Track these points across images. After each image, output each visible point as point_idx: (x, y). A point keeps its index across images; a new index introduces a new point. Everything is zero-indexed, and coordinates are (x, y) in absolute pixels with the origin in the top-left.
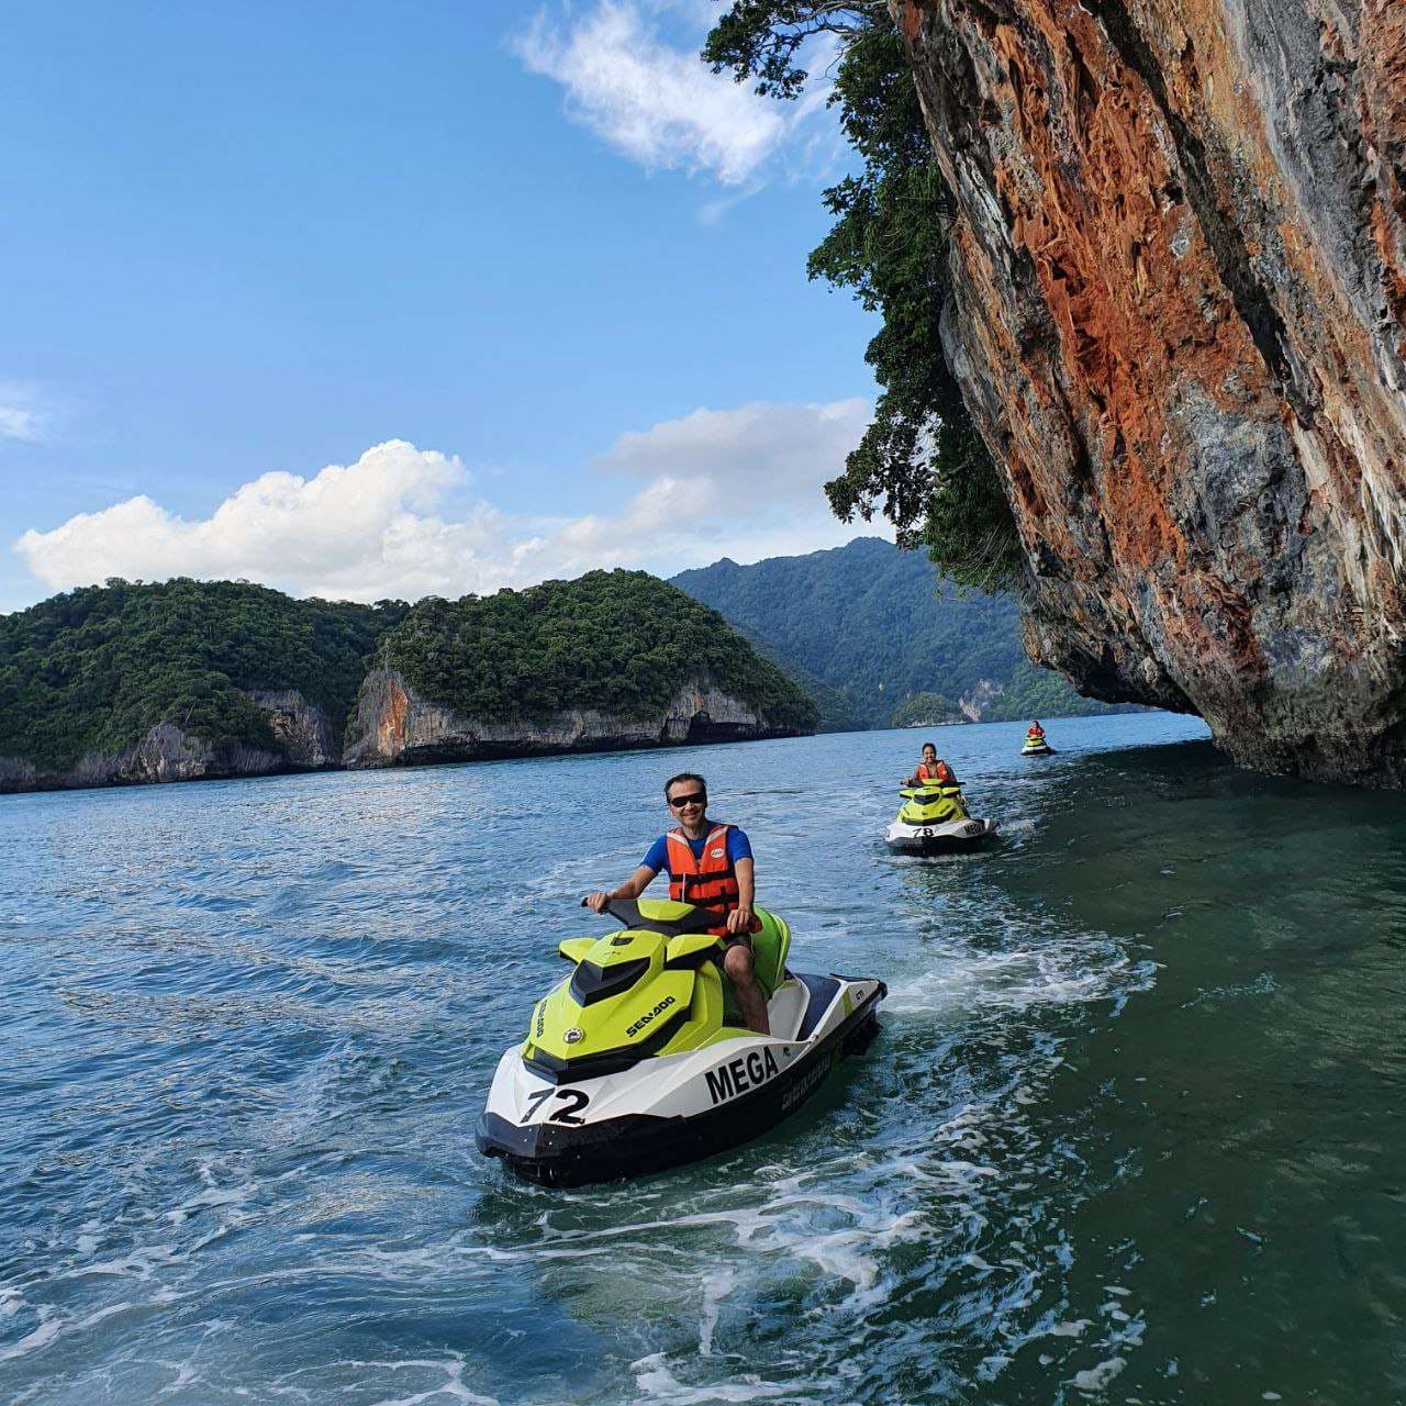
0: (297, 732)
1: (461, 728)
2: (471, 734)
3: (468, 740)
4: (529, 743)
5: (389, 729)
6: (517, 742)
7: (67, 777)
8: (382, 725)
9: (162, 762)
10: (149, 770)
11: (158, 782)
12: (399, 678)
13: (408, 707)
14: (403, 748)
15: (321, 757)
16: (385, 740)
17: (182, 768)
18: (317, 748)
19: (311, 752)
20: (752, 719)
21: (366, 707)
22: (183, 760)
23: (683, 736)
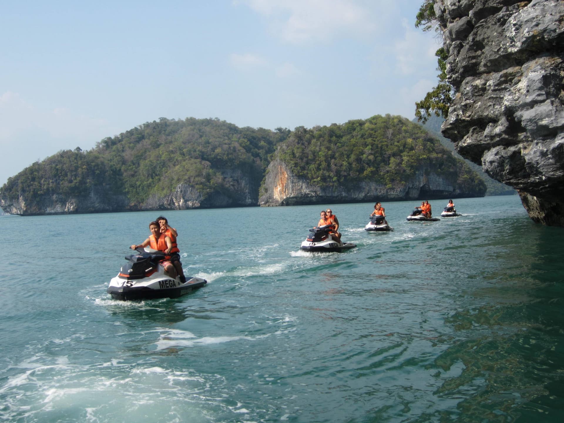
0: (239, 188)
1: (311, 189)
2: (315, 192)
3: (313, 195)
4: (342, 197)
5: (279, 188)
6: (337, 197)
7: (144, 205)
8: (276, 187)
9: (182, 200)
10: (176, 204)
11: (180, 209)
12: (284, 166)
13: (287, 179)
14: (285, 198)
15: (250, 200)
16: (278, 194)
17: (190, 204)
18: (248, 196)
19: (246, 198)
20: (451, 189)
21: (269, 179)
22: (190, 200)
23: (416, 196)
